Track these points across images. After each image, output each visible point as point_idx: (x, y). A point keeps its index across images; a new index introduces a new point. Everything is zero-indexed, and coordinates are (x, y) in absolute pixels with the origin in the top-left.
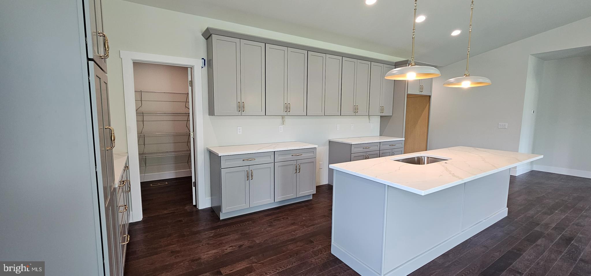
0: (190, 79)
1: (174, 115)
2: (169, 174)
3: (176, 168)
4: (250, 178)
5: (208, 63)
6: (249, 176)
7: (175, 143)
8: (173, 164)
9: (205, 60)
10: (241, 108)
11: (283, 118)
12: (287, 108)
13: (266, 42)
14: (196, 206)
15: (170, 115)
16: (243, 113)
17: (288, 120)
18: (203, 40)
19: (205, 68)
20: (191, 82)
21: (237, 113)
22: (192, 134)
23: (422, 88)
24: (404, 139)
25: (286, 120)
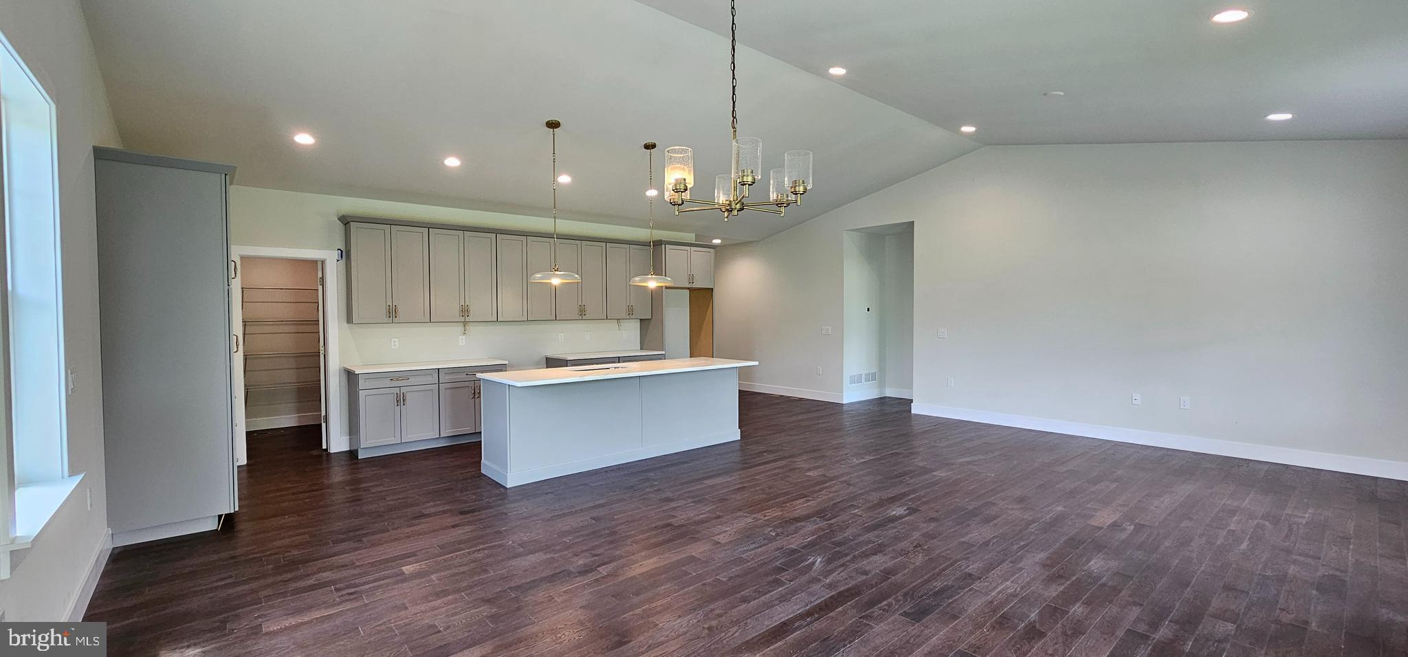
0: (320, 275)
1: (298, 324)
2: (286, 420)
3: (299, 410)
4: (402, 404)
5: (345, 254)
6: (400, 400)
7: (297, 368)
8: (295, 402)
9: (342, 251)
10: (392, 313)
11: (465, 326)
12: (465, 311)
13: (430, 226)
14: (326, 450)
15: (292, 324)
16: (395, 320)
17: (472, 328)
18: (340, 225)
19: (343, 262)
20: (322, 278)
21: (386, 320)
22: (322, 349)
23: (691, 279)
24: (664, 352)
25: (471, 328)
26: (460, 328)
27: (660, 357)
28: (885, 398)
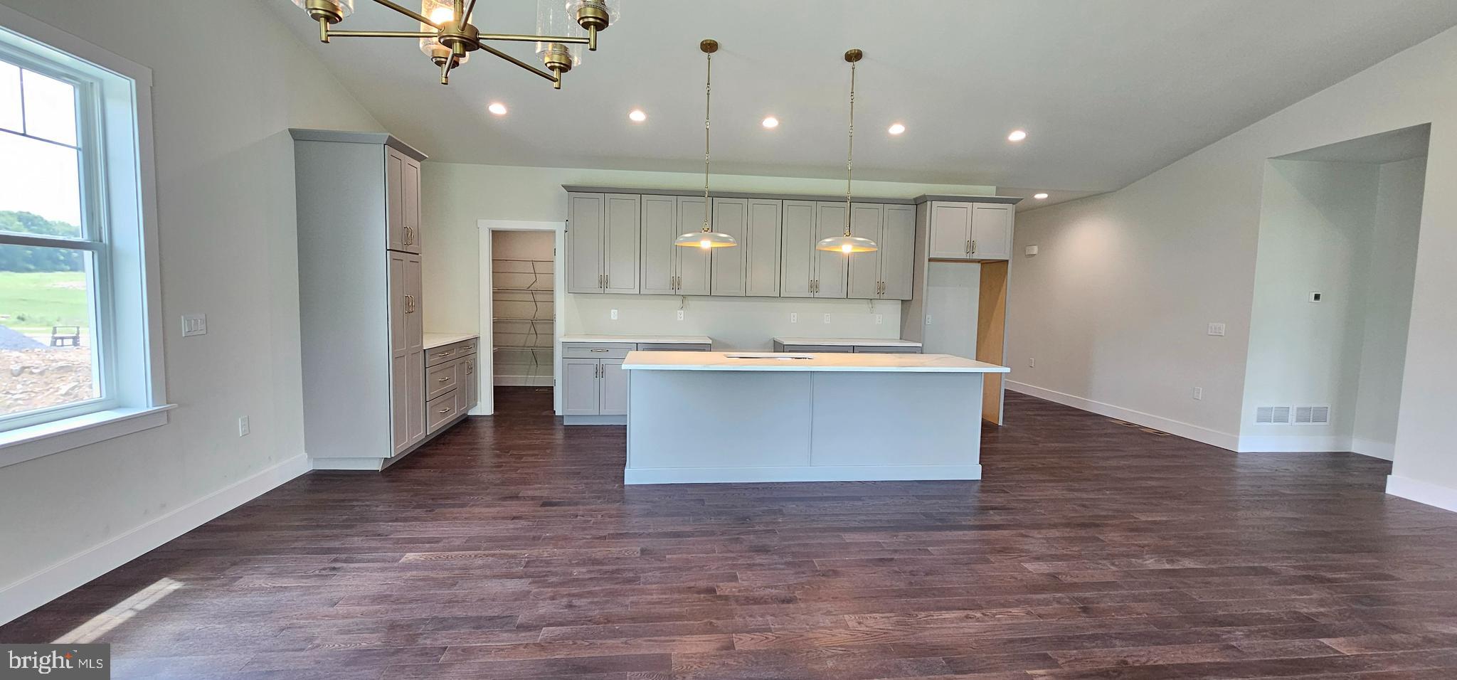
4: (601, 376)
6: (598, 372)
10: (604, 284)
11: (683, 299)
12: (674, 284)
14: (555, 412)
16: (606, 291)
20: (555, 249)
21: (598, 290)
23: (971, 246)
24: (920, 345)
25: (690, 302)
26: (678, 302)
27: (913, 350)
28: (1347, 454)
